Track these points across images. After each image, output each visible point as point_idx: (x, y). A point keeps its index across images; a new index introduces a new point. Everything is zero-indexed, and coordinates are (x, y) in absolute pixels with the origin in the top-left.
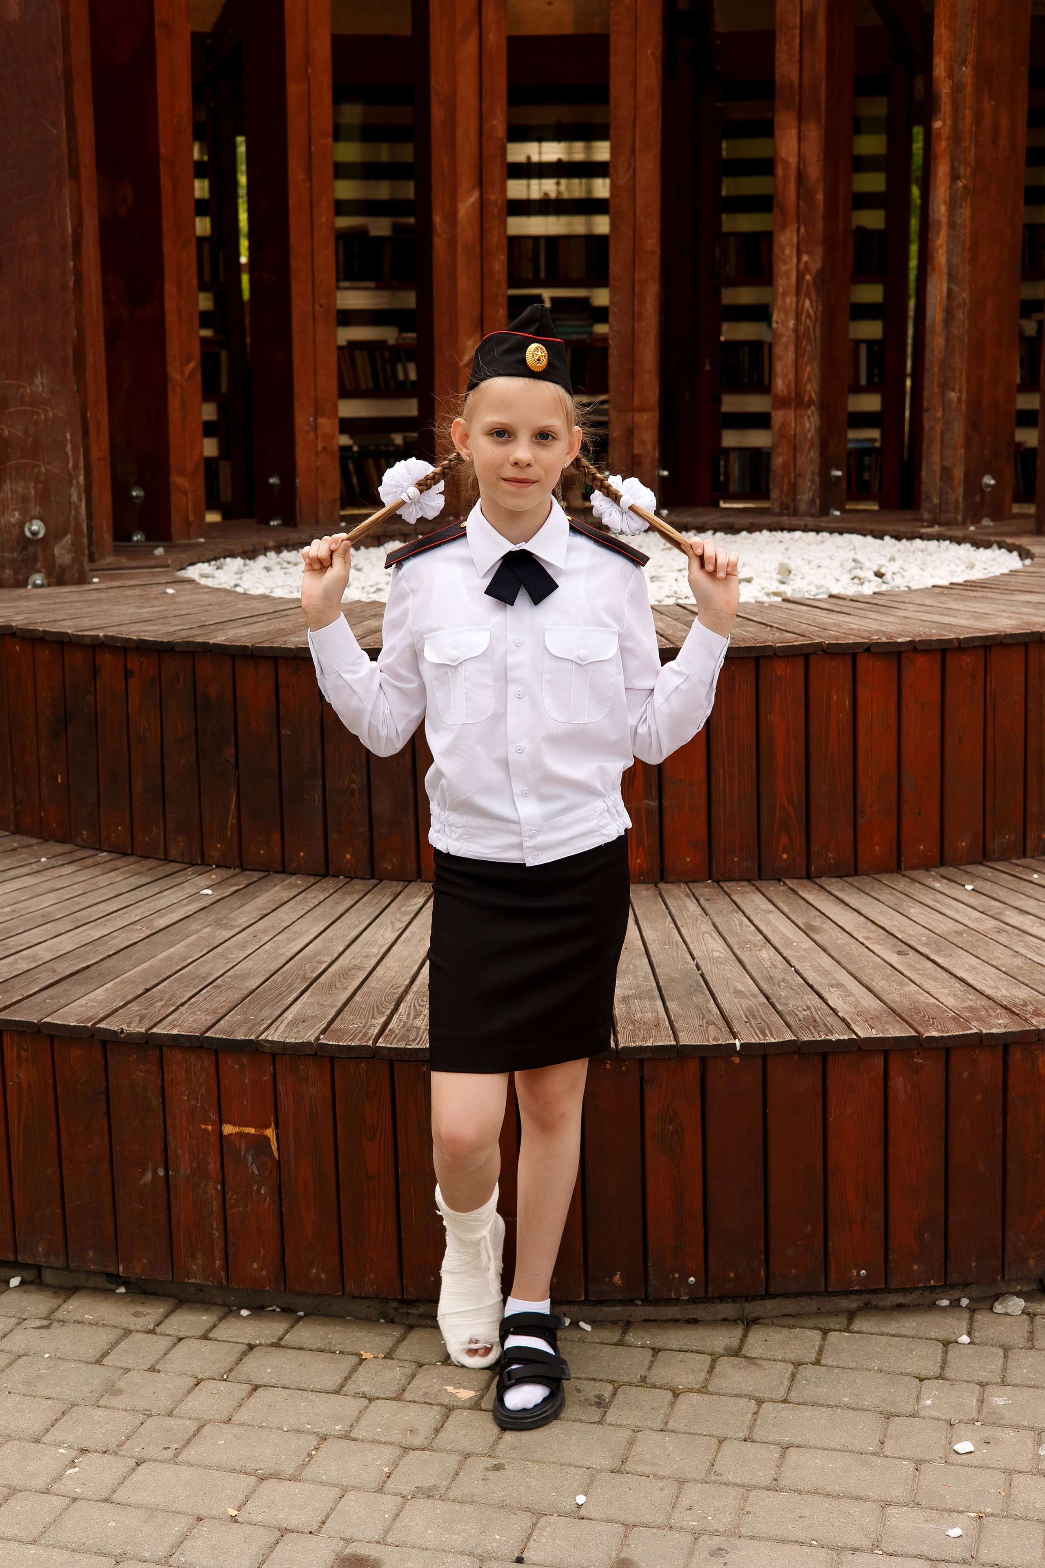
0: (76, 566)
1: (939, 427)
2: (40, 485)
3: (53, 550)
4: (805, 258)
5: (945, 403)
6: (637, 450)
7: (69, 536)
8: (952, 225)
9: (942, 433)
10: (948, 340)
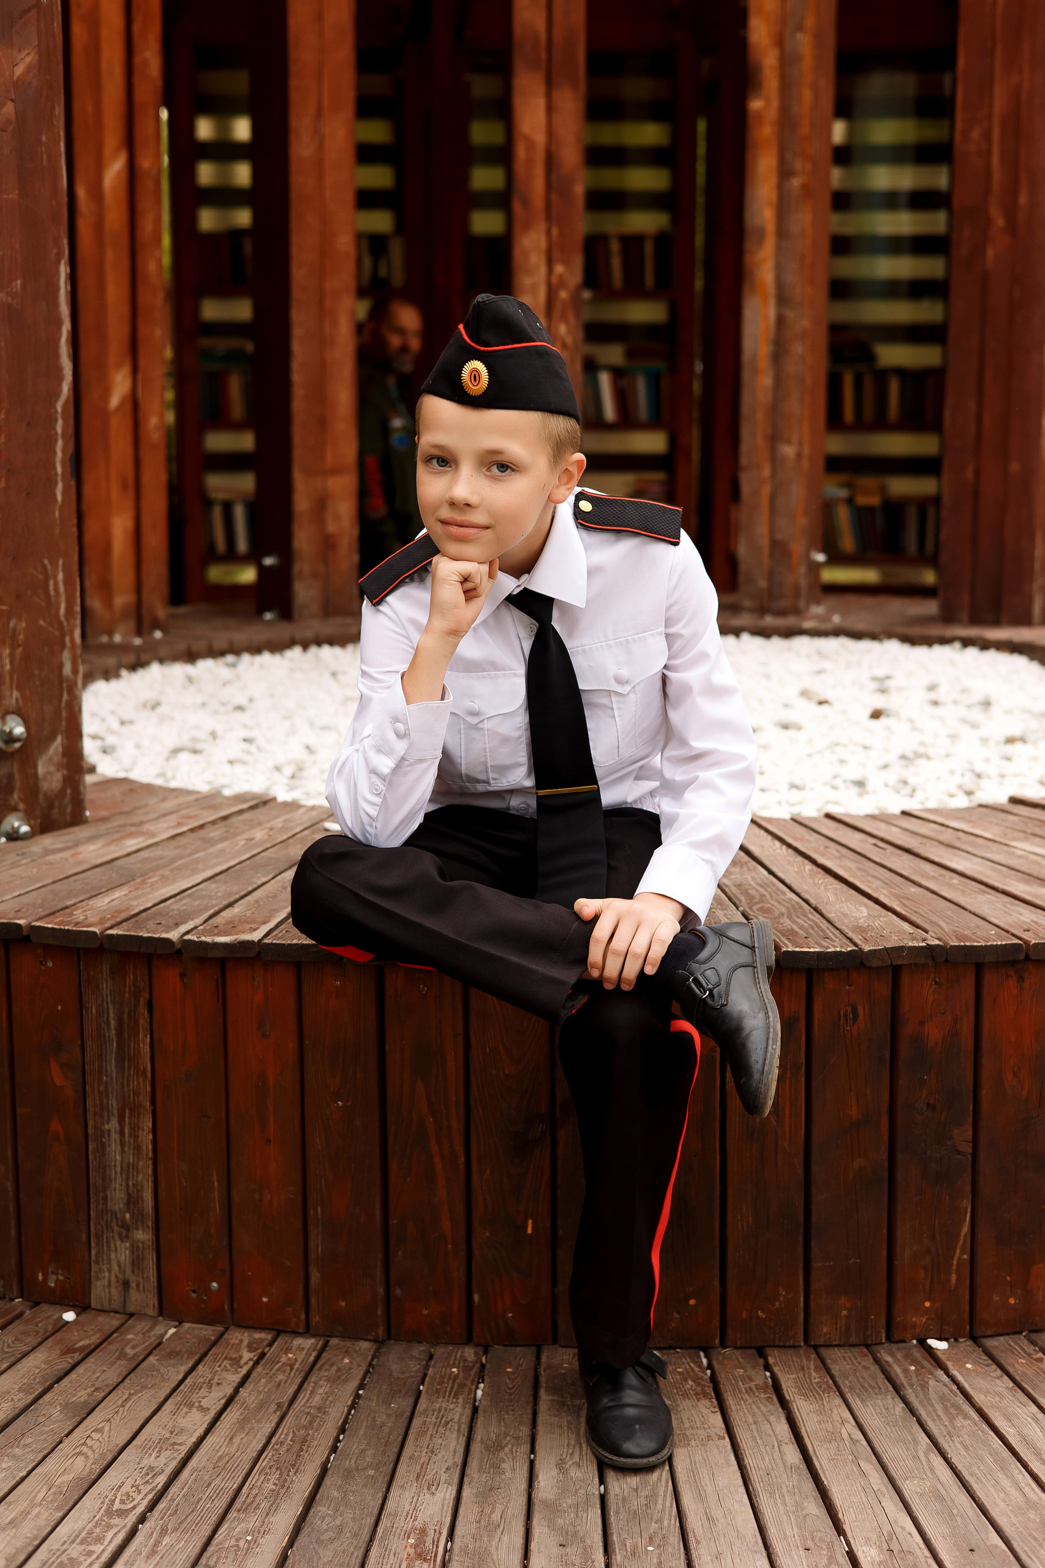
0: (69, 791)
1: (766, 490)
2: (19, 651)
3: (35, 767)
4: (559, 269)
5: (775, 460)
6: (331, 528)
7: (59, 739)
8: (782, 233)
9: (773, 498)
10: (778, 380)
